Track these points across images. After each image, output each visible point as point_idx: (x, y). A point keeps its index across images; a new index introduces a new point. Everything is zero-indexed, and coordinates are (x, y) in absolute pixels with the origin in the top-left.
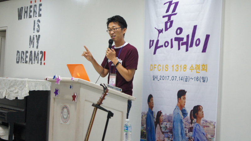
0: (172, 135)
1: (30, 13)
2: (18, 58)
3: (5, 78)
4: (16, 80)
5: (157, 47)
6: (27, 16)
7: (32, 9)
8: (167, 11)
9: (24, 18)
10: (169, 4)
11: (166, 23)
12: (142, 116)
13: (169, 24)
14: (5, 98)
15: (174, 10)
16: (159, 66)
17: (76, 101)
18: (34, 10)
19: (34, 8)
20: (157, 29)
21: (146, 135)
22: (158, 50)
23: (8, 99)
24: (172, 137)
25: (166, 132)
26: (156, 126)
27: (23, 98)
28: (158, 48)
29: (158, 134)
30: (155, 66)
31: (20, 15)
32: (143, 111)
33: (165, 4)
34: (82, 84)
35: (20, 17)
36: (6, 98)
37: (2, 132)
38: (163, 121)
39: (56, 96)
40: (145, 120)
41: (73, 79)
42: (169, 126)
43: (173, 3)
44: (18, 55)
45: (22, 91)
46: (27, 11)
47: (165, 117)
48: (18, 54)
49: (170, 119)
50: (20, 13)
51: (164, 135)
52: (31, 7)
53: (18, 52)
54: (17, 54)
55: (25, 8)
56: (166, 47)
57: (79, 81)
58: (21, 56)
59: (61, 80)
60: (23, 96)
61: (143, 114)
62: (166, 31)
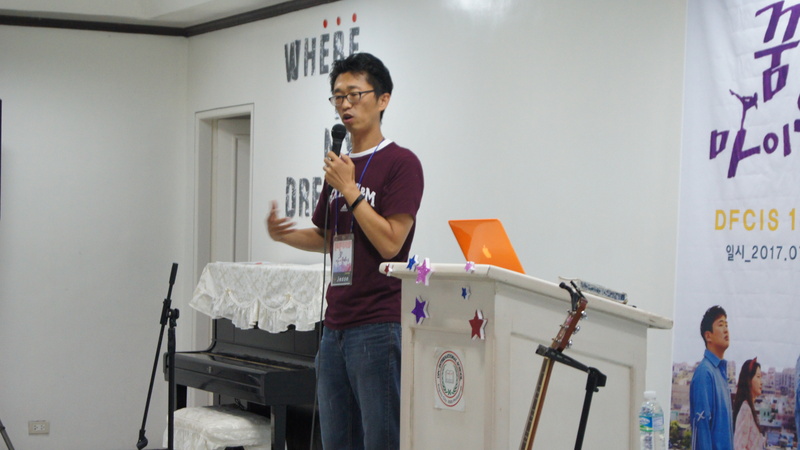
0: (793, 436)
1: (322, 60)
2: (290, 202)
3: (252, 266)
4: (286, 271)
5: (738, 155)
6: (313, 68)
7: (329, 46)
8: (769, 36)
9: (306, 75)
10: (774, 12)
11: (767, 75)
12: (675, 376)
13: (775, 77)
14: (256, 327)
15: (790, 31)
16: (749, 216)
17: (482, 337)
18: (335, 47)
19: (335, 42)
20: (738, 96)
21: (689, 438)
22: (742, 164)
23: (266, 329)
24: (792, 443)
25: (772, 428)
26: (736, 408)
27: (312, 328)
28: (742, 158)
29: (744, 433)
30: (735, 216)
31: (292, 65)
32: (679, 361)
33: (758, 13)
34: (500, 282)
35: (292, 72)
36: (260, 326)
37: (249, 436)
38: (762, 392)
39: (418, 320)
40: (687, 389)
41: (472, 268)
42: (784, 409)
43: (784, 8)
44: (291, 191)
45: (309, 305)
46: (314, 52)
47: (771, 377)
48: (291, 187)
49: (787, 386)
50: (292, 59)
51: (764, 438)
52: (325, 38)
53: (290, 181)
54: (288, 188)
55: (307, 43)
56: (769, 151)
57: (491, 275)
58: (301, 193)
59: (432, 270)
60: (312, 320)
61: (677, 370)
62: (768, 102)
